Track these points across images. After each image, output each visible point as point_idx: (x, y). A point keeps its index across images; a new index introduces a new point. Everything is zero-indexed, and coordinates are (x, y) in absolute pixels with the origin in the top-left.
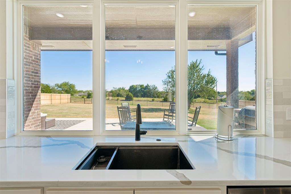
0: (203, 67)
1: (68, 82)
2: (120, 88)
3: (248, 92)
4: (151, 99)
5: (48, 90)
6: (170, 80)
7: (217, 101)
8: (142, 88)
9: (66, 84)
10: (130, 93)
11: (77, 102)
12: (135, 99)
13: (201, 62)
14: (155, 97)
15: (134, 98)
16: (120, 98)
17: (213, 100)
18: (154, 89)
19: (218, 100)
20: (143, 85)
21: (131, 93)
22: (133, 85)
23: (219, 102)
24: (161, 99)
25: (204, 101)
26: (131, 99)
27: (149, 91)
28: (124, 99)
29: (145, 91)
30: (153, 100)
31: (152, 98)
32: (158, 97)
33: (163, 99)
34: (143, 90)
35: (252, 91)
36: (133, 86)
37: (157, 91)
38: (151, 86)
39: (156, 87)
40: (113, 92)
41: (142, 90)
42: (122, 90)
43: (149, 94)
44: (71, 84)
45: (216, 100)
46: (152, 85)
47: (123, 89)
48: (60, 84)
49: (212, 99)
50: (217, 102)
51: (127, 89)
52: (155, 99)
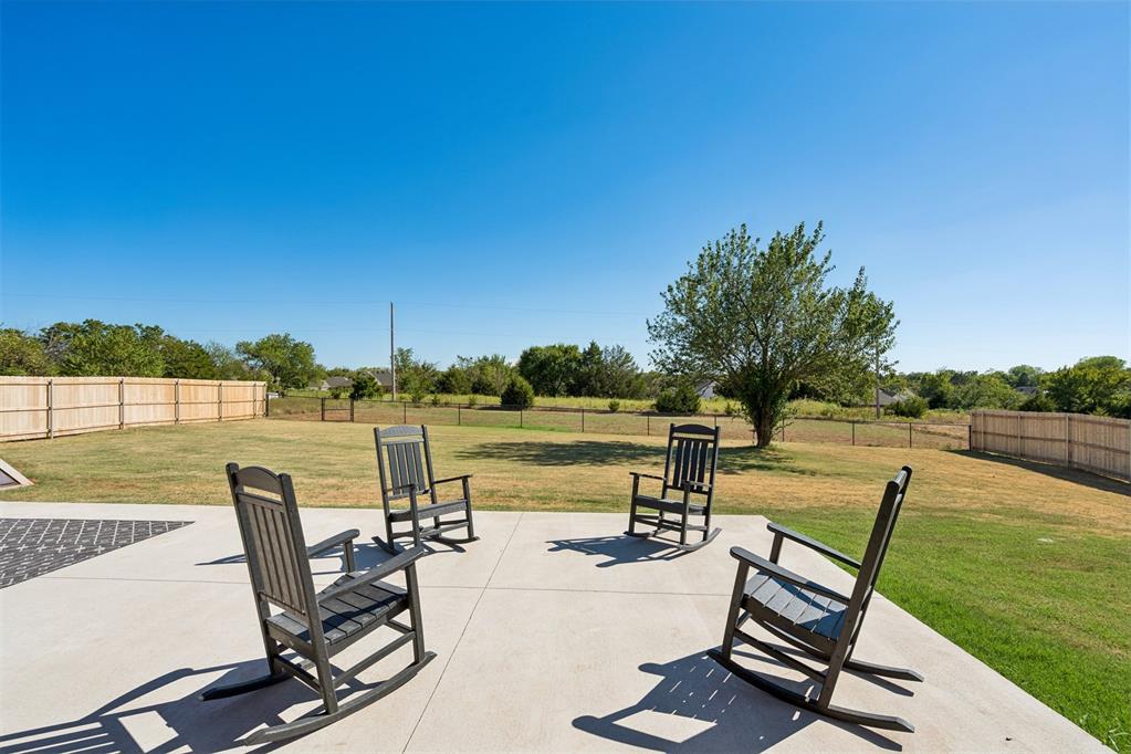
0: (827, 259)
1: (286, 337)
2: (486, 359)
3: (1001, 376)
4: (603, 403)
5: (200, 365)
6: (681, 320)
7: (878, 410)
8: (571, 361)
9: (277, 343)
10: (521, 379)
11: (296, 413)
12: (539, 401)
13: (820, 236)
14: (622, 396)
15: (536, 399)
16: (482, 399)
17: (860, 406)
18: (620, 362)
19: (882, 410)
20: (575, 348)
21: (527, 378)
22: (534, 345)
23: (887, 418)
24: (646, 404)
25: (823, 414)
26: (526, 401)
27: (598, 369)
28: (496, 401)
29: (584, 369)
30: (613, 409)
31: (609, 400)
32: (634, 395)
33: (654, 402)
34: (574, 365)
35: (1015, 371)
36: (537, 349)
37: (632, 370)
38: (606, 350)
39: (628, 355)
40: (457, 374)
41: (569, 369)
42: (490, 368)
43: (599, 385)
44: (296, 345)
45: (874, 409)
46: (610, 349)
47: (496, 363)
48: (254, 343)
49: (856, 405)
50: (878, 416)
51: (513, 365)
52: (622, 402)
